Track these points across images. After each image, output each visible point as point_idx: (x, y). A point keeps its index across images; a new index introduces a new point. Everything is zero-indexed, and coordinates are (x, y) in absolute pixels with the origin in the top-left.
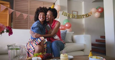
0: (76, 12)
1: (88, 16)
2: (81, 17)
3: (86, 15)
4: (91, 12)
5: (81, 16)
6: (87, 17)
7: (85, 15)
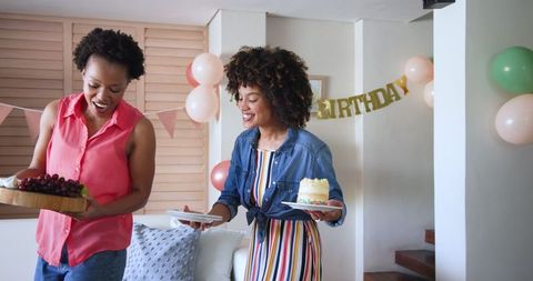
0: (320, 82)
1: (383, 101)
2: (341, 110)
3: (374, 94)
4: (405, 78)
5: (344, 104)
6: (378, 105)
7: (368, 98)
